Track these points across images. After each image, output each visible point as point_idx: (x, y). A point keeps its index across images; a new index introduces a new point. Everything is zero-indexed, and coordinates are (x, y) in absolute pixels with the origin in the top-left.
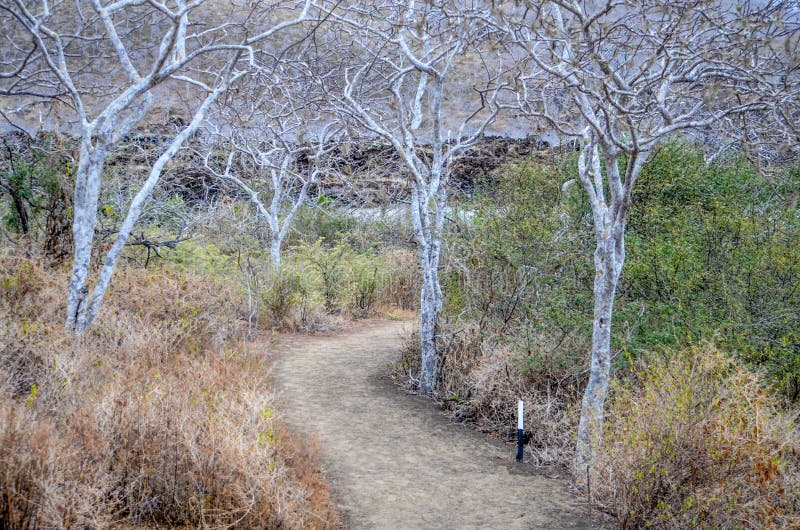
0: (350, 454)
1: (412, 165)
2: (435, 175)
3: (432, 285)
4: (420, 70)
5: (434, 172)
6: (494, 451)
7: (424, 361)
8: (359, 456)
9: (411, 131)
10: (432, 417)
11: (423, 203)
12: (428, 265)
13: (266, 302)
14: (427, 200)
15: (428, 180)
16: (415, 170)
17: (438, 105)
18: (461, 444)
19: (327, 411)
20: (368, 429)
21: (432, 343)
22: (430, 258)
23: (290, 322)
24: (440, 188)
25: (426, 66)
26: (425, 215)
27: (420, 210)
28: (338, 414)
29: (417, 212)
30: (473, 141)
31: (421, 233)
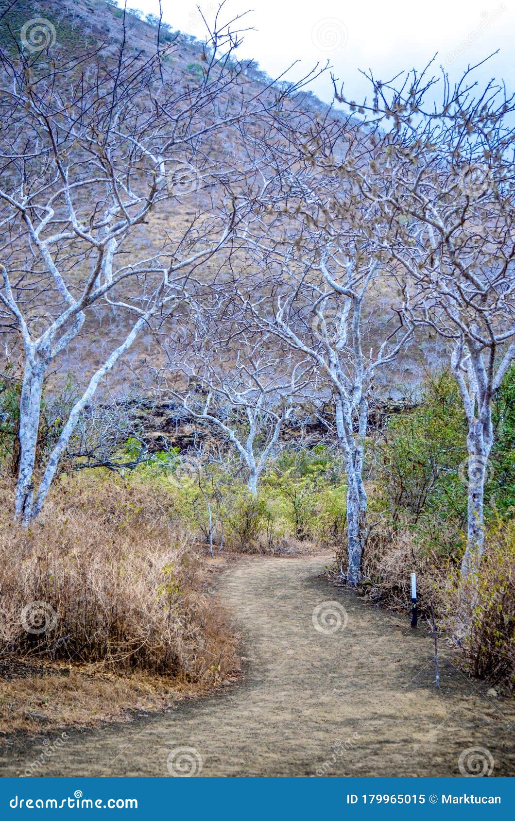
0: (266, 626)
1: (336, 380)
2: (357, 388)
3: (356, 487)
4: (339, 293)
5: (356, 385)
6: (395, 621)
7: (350, 556)
8: (275, 627)
9: (335, 350)
10: (350, 600)
11: (347, 413)
12: (352, 468)
13: (234, 526)
14: (350, 410)
15: (351, 392)
16: (338, 384)
17: (357, 324)
18: (368, 617)
19: (257, 598)
20: (289, 610)
21: (358, 539)
22: (354, 462)
23: (256, 545)
24: (362, 399)
25: (345, 289)
26: (348, 424)
27: (344, 419)
28: (266, 600)
29: (342, 421)
30: (393, 356)
31: (345, 440)
